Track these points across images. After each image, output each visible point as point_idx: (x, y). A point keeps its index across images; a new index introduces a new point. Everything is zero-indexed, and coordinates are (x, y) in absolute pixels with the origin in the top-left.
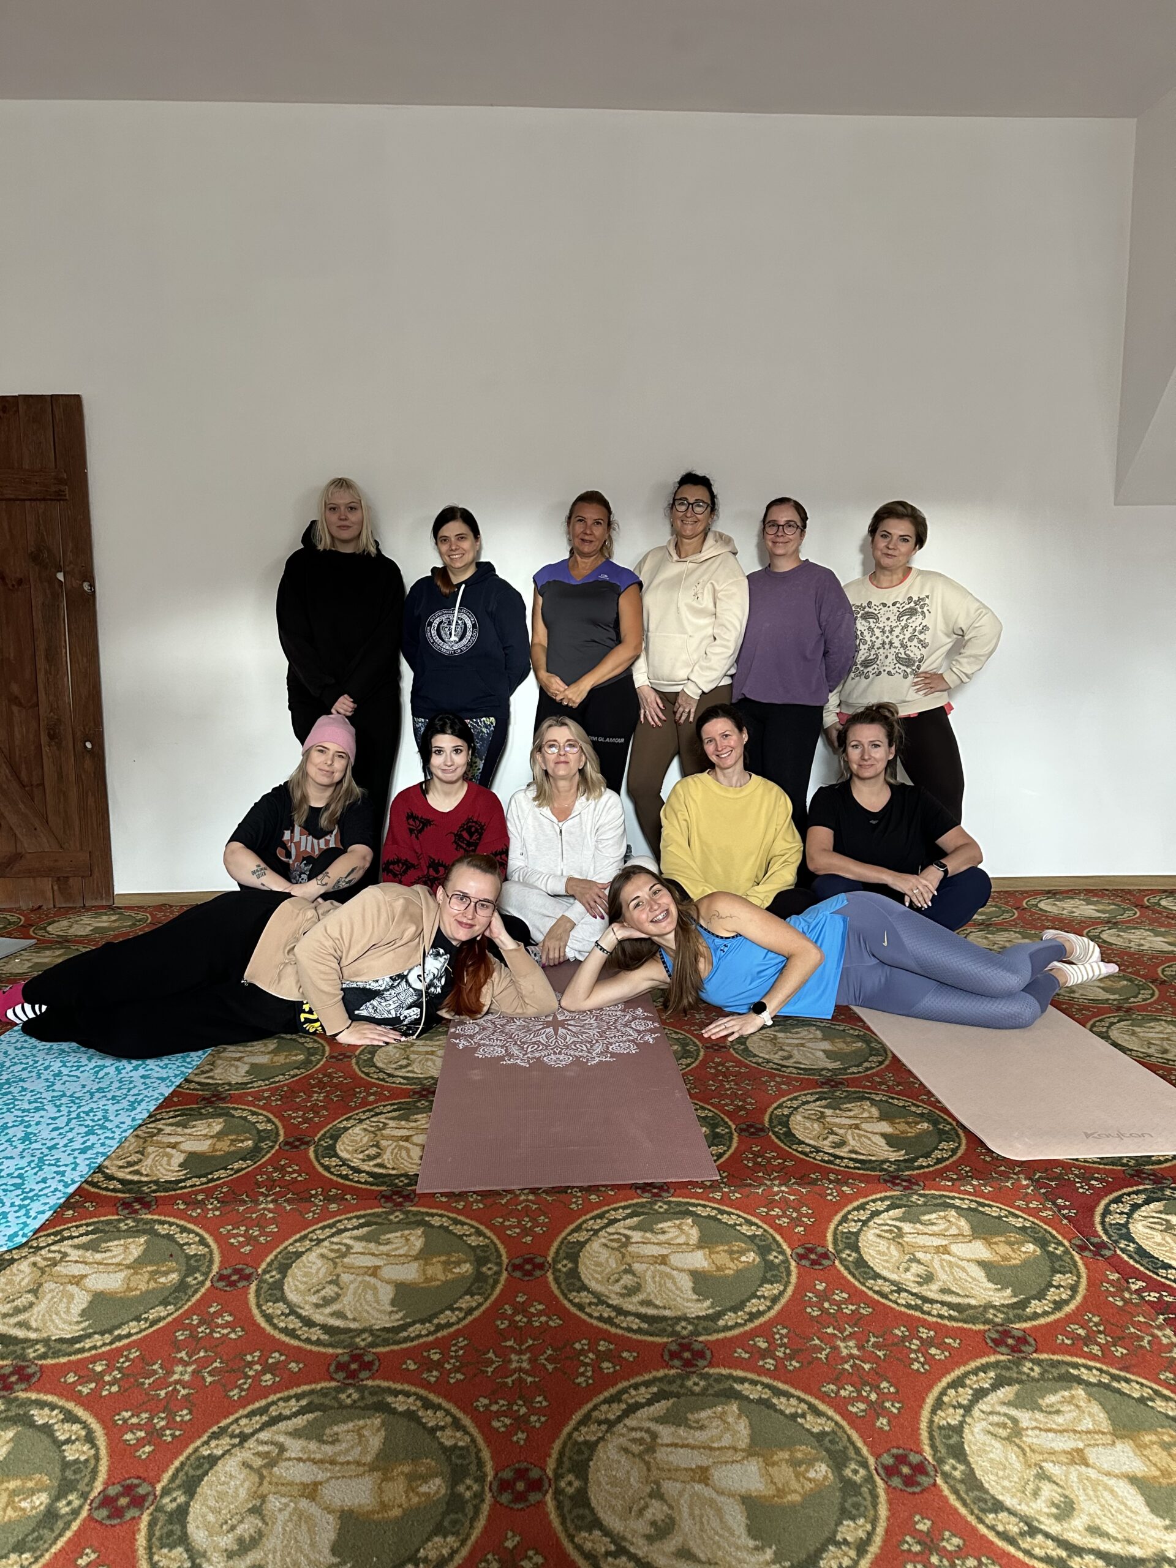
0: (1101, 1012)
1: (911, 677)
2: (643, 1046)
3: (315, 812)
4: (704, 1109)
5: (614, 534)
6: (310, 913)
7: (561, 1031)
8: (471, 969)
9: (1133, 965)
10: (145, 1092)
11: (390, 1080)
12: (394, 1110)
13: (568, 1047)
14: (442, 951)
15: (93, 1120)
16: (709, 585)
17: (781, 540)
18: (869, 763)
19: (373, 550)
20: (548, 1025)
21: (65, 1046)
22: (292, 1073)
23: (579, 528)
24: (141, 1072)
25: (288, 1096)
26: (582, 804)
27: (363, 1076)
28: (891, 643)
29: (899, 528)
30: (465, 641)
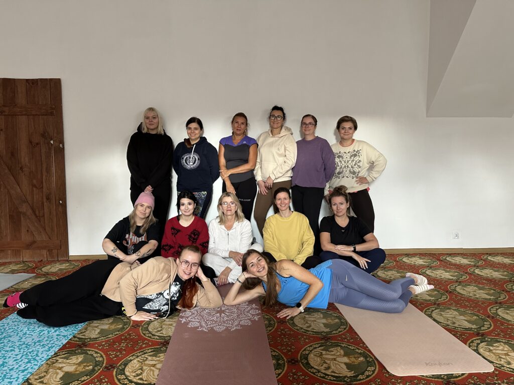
0: (428, 305)
1: (355, 178)
2: (253, 322)
3: (138, 228)
4: (274, 351)
5: (248, 128)
6: (128, 269)
7: (223, 315)
8: (189, 290)
9: (438, 285)
10: (56, 343)
11: (153, 337)
12: (152, 352)
13: (224, 322)
14: (178, 283)
15: (32, 356)
16: (283, 146)
17: (308, 129)
18: (340, 211)
19: (163, 133)
20: (218, 312)
21: (32, 321)
22: (116, 333)
23: (236, 125)
24: (57, 333)
25: (112, 344)
26: (236, 224)
27: (143, 335)
28: (348, 166)
29: (348, 125)
30: (195, 165)
